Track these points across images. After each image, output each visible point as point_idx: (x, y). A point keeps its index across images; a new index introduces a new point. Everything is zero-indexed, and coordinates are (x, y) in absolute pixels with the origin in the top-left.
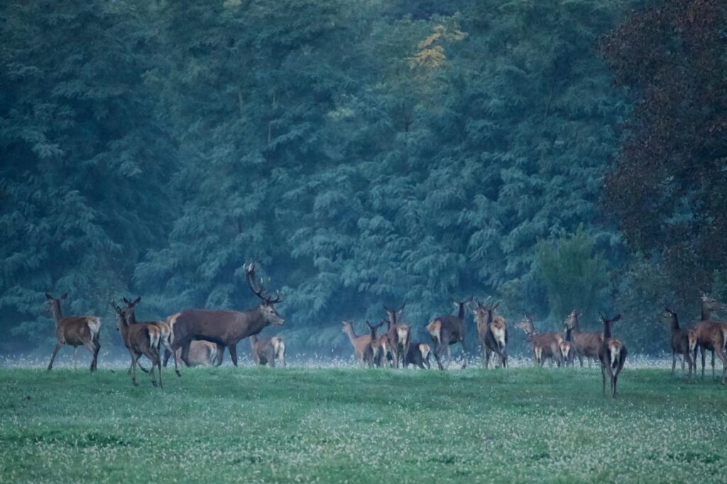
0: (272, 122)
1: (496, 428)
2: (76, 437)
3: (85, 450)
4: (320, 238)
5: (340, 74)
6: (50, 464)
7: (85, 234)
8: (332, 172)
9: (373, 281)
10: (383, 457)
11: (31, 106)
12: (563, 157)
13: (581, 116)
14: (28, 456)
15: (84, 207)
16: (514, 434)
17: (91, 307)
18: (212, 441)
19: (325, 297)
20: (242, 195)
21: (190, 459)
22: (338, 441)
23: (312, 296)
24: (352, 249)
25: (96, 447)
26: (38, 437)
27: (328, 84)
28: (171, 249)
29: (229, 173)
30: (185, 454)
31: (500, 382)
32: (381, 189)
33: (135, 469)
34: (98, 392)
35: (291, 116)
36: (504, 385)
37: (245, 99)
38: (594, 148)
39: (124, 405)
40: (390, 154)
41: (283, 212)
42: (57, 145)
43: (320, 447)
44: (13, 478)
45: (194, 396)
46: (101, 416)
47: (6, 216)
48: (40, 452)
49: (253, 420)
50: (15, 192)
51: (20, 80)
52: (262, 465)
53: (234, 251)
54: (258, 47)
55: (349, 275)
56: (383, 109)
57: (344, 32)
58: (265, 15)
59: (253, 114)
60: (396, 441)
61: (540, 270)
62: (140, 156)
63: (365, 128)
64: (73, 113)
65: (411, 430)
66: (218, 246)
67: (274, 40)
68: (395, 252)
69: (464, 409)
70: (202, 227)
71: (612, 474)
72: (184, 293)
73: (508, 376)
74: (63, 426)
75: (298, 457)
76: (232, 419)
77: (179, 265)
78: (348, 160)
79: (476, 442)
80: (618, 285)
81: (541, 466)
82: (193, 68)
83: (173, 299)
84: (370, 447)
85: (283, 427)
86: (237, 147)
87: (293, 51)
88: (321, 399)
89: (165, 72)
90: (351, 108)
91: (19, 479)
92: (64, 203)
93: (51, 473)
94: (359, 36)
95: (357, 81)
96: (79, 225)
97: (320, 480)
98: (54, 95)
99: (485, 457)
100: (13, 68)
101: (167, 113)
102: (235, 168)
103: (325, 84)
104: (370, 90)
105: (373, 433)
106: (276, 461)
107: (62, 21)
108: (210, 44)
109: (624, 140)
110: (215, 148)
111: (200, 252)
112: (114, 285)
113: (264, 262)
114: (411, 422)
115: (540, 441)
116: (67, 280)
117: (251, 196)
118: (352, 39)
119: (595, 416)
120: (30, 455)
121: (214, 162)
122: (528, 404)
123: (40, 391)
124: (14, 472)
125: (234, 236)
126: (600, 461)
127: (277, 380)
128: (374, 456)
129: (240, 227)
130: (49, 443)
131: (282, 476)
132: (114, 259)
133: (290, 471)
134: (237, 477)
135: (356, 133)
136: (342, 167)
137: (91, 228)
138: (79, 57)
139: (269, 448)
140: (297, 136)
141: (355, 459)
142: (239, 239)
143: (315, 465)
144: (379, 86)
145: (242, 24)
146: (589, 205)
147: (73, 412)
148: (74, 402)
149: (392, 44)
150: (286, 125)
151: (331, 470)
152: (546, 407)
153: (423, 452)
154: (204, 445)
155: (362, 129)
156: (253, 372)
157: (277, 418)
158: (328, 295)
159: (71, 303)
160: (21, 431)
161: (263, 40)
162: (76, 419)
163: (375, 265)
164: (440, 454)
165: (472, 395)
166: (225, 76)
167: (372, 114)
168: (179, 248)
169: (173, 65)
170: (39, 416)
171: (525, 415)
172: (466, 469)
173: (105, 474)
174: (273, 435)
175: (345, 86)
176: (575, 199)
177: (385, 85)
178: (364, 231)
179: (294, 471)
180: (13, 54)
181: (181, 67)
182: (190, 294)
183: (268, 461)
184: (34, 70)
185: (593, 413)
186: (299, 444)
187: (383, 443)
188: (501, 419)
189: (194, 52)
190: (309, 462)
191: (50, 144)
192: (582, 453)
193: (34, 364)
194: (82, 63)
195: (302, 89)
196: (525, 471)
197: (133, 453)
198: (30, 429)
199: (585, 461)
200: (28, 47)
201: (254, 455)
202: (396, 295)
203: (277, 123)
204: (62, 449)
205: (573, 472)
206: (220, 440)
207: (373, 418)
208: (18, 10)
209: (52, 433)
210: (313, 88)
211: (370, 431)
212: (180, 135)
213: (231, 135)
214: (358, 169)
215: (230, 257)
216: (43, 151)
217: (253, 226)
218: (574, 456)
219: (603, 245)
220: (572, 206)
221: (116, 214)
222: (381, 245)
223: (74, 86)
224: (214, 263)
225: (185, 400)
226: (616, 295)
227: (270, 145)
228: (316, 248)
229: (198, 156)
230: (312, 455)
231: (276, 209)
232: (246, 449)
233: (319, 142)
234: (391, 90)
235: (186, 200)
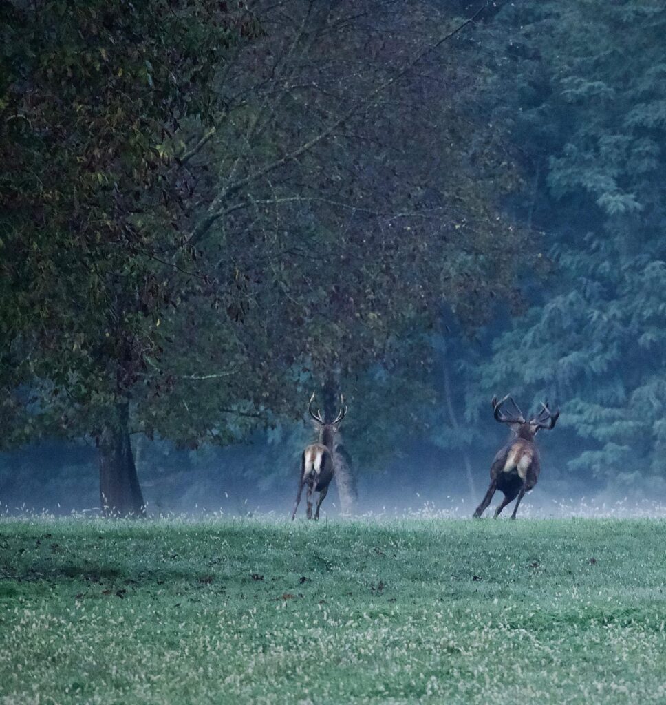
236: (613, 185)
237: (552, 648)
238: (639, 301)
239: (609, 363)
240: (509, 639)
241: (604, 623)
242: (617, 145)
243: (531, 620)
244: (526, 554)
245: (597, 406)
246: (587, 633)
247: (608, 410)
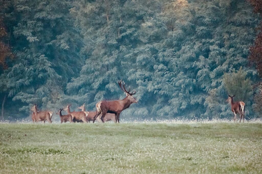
0: (120, 28)
1: (208, 146)
2: (44, 150)
3: (48, 155)
4: (139, 73)
5: (146, 9)
6: (34, 161)
7: (47, 71)
8: (143, 47)
9: (160, 89)
10: (164, 158)
11: (26, 22)
12: (234, 41)
13: (241, 25)
14: (25, 158)
15: (47, 61)
16: (215, 149)
17: (50, 100)
18: (97, 152)
20: (108, 56)
21: (89, 159)
22: (146, 152)
24: (151, 77)
26: (30, 150)
27: (142, 13)
28: (80, 77)
29: (103, 48)
30: (87, 157)
31: (209, 129)
32: (163, 54)
33: (67, 163)
34: (52, 133)
35: (127, 26)
36: (211, 130)
37: (109, 19)
38: (246, 37)
39: (63, 138)
40: (166, 40)
41: (124, 63)
42: (36, 37)
43: (139, 154)
44: (20, 166)
45: (90, 134)
46: (54, 142)
47: (17, 65)
48: (30, 156)
49: (113, 144)
50: (20, 55)
51: (22, 12)
52: (117, 161)
53: (105, 78)
55: (150, 87)
56: (163, 22)
59: (112, 25)
60: (169, 152)
61: (225, 85)
62: (69, 41)
63: (156, 30)
64: (43, 24)
65: (175, 147)
66: (99, 76)
68: (168, 78)
69: (196, 139)
70: (93, 69)
71: (254, 164)
72: (86, 94)
73: (213, 126)
74: (39, 146)
75: (131, 158)
76: (105, 143)
77: (84, 83)
78: (150, 42)
79: (200, 152)
80: (256, 91)
81: (226, 161)
82: (89, 7)
83: (82, 97)
84: (159, 154)
85: (125, 146)
86: (106, 38)
88: (139, 135)
89: (78, 9)
90: (151, 22)
91: (22, 167)
92: (39, 60)
93: (34, 164)
95: (153, 12)
96: (45, 68)
97: (139, 167)
98: (35, 18)
99: (204, 158)
100: (19, 7)
101: (79, 24)
102: (106, 46)
104: (158, 15)
105: (160, 148)
106: (122, 159)
109: (258, 34)
110: (98, 38)
111: (92, 79)
112: (59, 92)
113: (117, 82)
114: (175, 144)
115: (225, 151)
116: (41, 89)
117: (112, 57)
119: (247, 142)
120: (26, 157)
121: (97, 43)
122: (221, 137)
123: (30, 132)
124: (20, 164)
125: (105, 72)
126: (249, 159)
127: (122, 128)
128: (160, 158)
129: (108, 69)
130: (34, 153)
131: (124, 165)
132: (59, 81)
133: (128, 163)
134: (107, 166)
135: (153, 32)
136: (148, 45)
137: (50, 69)
138: (45, 3)
139: (119, 154)
140: (130, 33)
141: (153, 159)
142: (107, 73)
143: (137, 161)
144: (162, 13)
146: (244, 59)
147: (43, 141)
148: (43, 137)
150: (125, 29)
151: (143, 163)
152: (228, 138)
153: (180, 156)
154: (94, 154)
155: (155, 30)
156: (113, 125)
157: (122, 143)
158: (142, 95)
159: (42, 98)
160: (23, 148)
162: (44, 143)
163: (160, 83)
164: (186, 157)
165: (198, 134)
166: (102, 10)
167: (159, 25)
168: (84, 77)
169: (81, 6)
170: (30, 142)
171: (219, 141)
172: (196, 162)
173: (56, 164)
174: (121, 150)
175: (148, 14)
176: (239, 57)
177: (164, 13)
178: (156, 70)
179: (129, 163)
180: (19, 2)
181: (84, 7)
182: (88, 95)
183: (119, 159)
184: (27, 8)
185: (246, 141)
186: (131, 153)
187: (164, 152)
188: (210, 143)
189: (90, 1)
190: (135, 160)
191: (34, 37)
192: (242, 156)
193: (28, 122)
194: (46, 5)
195: (131, 15)
196: (219, 163)
197: (66, 156)
198: (26, 148)
199: (243, 159)
201: (113, 157)
202: (169, 95)
203: (122, 28)
204: (39, 155)
205: (238, 163)
206: (100, 152)
207: (160, 143)
209: (35, 149)
210: (136, 14)
212: (84, 33)
213: (104, 33)
214: (153, 46)
215: (103, 81)
216: (31, 40)
217: (113, 68)
218: (238, 157)
219: (250, 75)
220: (238, 60)
221: (59, 64)
222: (163, 75)
223: (43, 14)
224: (97, 83)
225: (86, 136)
226: (255, 94)
227: (119, 37)
228: (137, 77)
229: (91, 41)
230: (136, 157)
231: (122, 61)
232: (110, 155)
233: (138, 36)
234: (167, 15)
235: (87, 58)
236: (31, 34)
237: (14, 158)
238: (38, 66)
239: (30, 82)
240: (3, 156)
241: (28, 152)
242: (32, 24)
243: (9, 151)
244: (7, 133)
245: (27, 94)
246: (24, 154)
247: (30, 95)
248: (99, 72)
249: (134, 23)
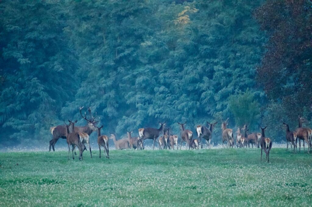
0: (117, 48)
1: (214, 174)
2: (37, 180)
3: (42, 186)
4: (138, 96)
5: (146, 27)
6: (27, 192)
7: (40, 95)
8: (143, 68)
9: (161, 113)
10: (166, 187)
11: (16, 43)
12: (240, 60)
13: (247, 43)
14: (17, 189)
15: (39, 84)
16: (221, 176)
17: (43, 126)
18: (95, 181)
19: (141, 120)
20: (105, 79)
21: (86, 189)
22: (147, 180)
23: (135, 120)
24: (152, 100)
25: (46, 184)
26: (22, 181)
27: (141, 31)
28: (76, 101)
29: (100, 70)
30: (84, 187)
31: (215, 155)
32: (164, 75)
33: (62, 193)
34: (46, 161)
35: (125, 45)
36: (217, 156)
37: (106, 38)
38: (253, 57)
39: (57, 167)
40: (167, 60)
41: (123, 85)
42: (28, 59)
43: (140, 183)
44: (11, 198)
45: (87, 163)
46: (48, 171)
47: (7, 89)
48: (22, 187)
49: (112, 172)
50: (10, 79)
51: (12, 32)
52: (116, 191)
53: (102, 102)
54: (111, 16)
55: (151, 111)
56: (164, 41)
57: (147, 10)
58: (114, 3)
59: (109, 45)
60: (172, 180)
61: (231, 108)
62: (63, 63)
63: (156, 50)
64: (34, 45)
65: (178, 175)
66: (96, 100)
67: (118, 13)
68: (170, 101)
69: (200, 166)
70: (89, 92)
71: (263, 192)
72: (82, 120)
73: (218, 152)
74: (32, 176)
75: (131, 187)
76: (103, 172)
78: (150, 63)
79: (205, 180)
80: (264, 113)
81: (233, 189)
82: (84, 26)
84: (161, 182)
85: (125, 175)
86: (103, 59)
87: (125, 18)
88: (140, 163)
89: (72, 28)
90: (151, 41)
91: (14, 198)
92: (31, 83)
93: (27, 196)
94: (154, 12)
95: (153, 30)
96: (37, 92)
97: (140, 197)
98: (26, 38)
99: (209, 186)
100: (9, 27)
101: (74, 45)
102: (102, 67)
103: (139, 32)
104: (158, 34)
105: (162, 177)
106: (122, 189)
107: (28, 7)
108: (91, 16)
109: (265, 53)
110: (94, 59)
111: (88, 103)
112: (53, 117)
113: (115, 106)
114: (178, 172)
115: (232, 179)
116: (33, 115)
117: (109, 79)
118: (150, 13)
119: (255, 168)
120: (19, 188)
121: (93, 65)
122: (227, 164)
123: (22, 161)
124: (12, 195)
125: (102, 96)
126: (257, 187)
127: (121, 155)
128: (162, 186)
129: (105, 92)
130: (26, 183)
131: (124, 195)
132: (52, 106)
133: (127, 193)
134: (105, 196)
135: (153, 52)
136: (147, 66)
137: (42, 93)
138: (36, 22)
139: (118, 184)
140: (128, 53)
141: (155, 188)
142: (104, 97)
143: (138, 190)
144: (162, 32)
145: (104, 7)
146: (251, 80)
147: (36, 170)
148: (37, 166)
149: (167, 15)
150: (123, 49)
151: (144, 192)
152: (234, 165)
153: (183, 184)
154: (91, 183)
155: (155, 50)
156: (111, 152)
157: (122, 171)
158: (142, 119)
159: (34, 125)
160: (15, 178)
161: (113, 14)
162: (37, 173)
163: (162, 107)
164: (190, 185)
165: (203, 160)
166: (98, 29)
167: (159, 44)
168: (80, 101)
169: (76, 25)
170: (22, 172)
171: (226, 168)
172: (201, 191)
173: (50, 195)
174: (120, 178)
175: (148, 32)
176: (245, 78)
177: (165, 31)
178: (157, 93)
179: (129, 193)
180: (9, 21)
181: (79, 26)
183: (118, 189)
184: (17, 28)
185: (254, 167)
186: (131, 182)
187: (166, 181)
188: (215, 170)
189: (85, 19)
190: (135, 189)
191: (25, 58)
192: (249, 183)
193: (20, 150)
194: (37, 24)
195: (129, 34)
196: (226, 191)
197: (61, 187)
198: (18, 178)
199: (251, 187)
200: (15, 18)
201: (112, 187)
202: (171, 119)
203: (119, 48)
204: (32, 185)
205: (246, 192)
206: (98, 181)
207: (162, 170)
208: (10, 3)
209: (27, 179)
210: (135, 33)
211: (161, 176)
212: (79, 54)
213: (100, 54)
214: (154, 67)
215: (101, 105)
216: (22, 62)
217: (110, 91)
218: (246, 185)
219: (257, 97)
220: (244, 81)
221: (53, 87)
222: (164, 98)
223: (34, 34)
224: (94, 107)
225: (83, 164)
226: (263, 117)
227: (117, 57)
228: (137, 100)
229: (87, 62)
230: (137, 186)
231: (120, 84)
232: (109, 184)
233: (137, 56)
234: (167, 33)
235: (82, 81)
236: (22, 56)
237: (5, 190)
238: (30, 89)
239: (21, 107)
241: (21, 182)
242: (23, 45)
245: (18, 120)
246: (16, 185)
247: (22, 121)
248: (95, 96)
249: (133, 42)
